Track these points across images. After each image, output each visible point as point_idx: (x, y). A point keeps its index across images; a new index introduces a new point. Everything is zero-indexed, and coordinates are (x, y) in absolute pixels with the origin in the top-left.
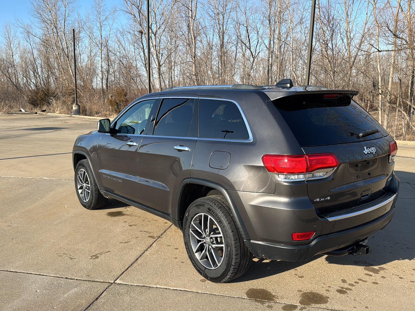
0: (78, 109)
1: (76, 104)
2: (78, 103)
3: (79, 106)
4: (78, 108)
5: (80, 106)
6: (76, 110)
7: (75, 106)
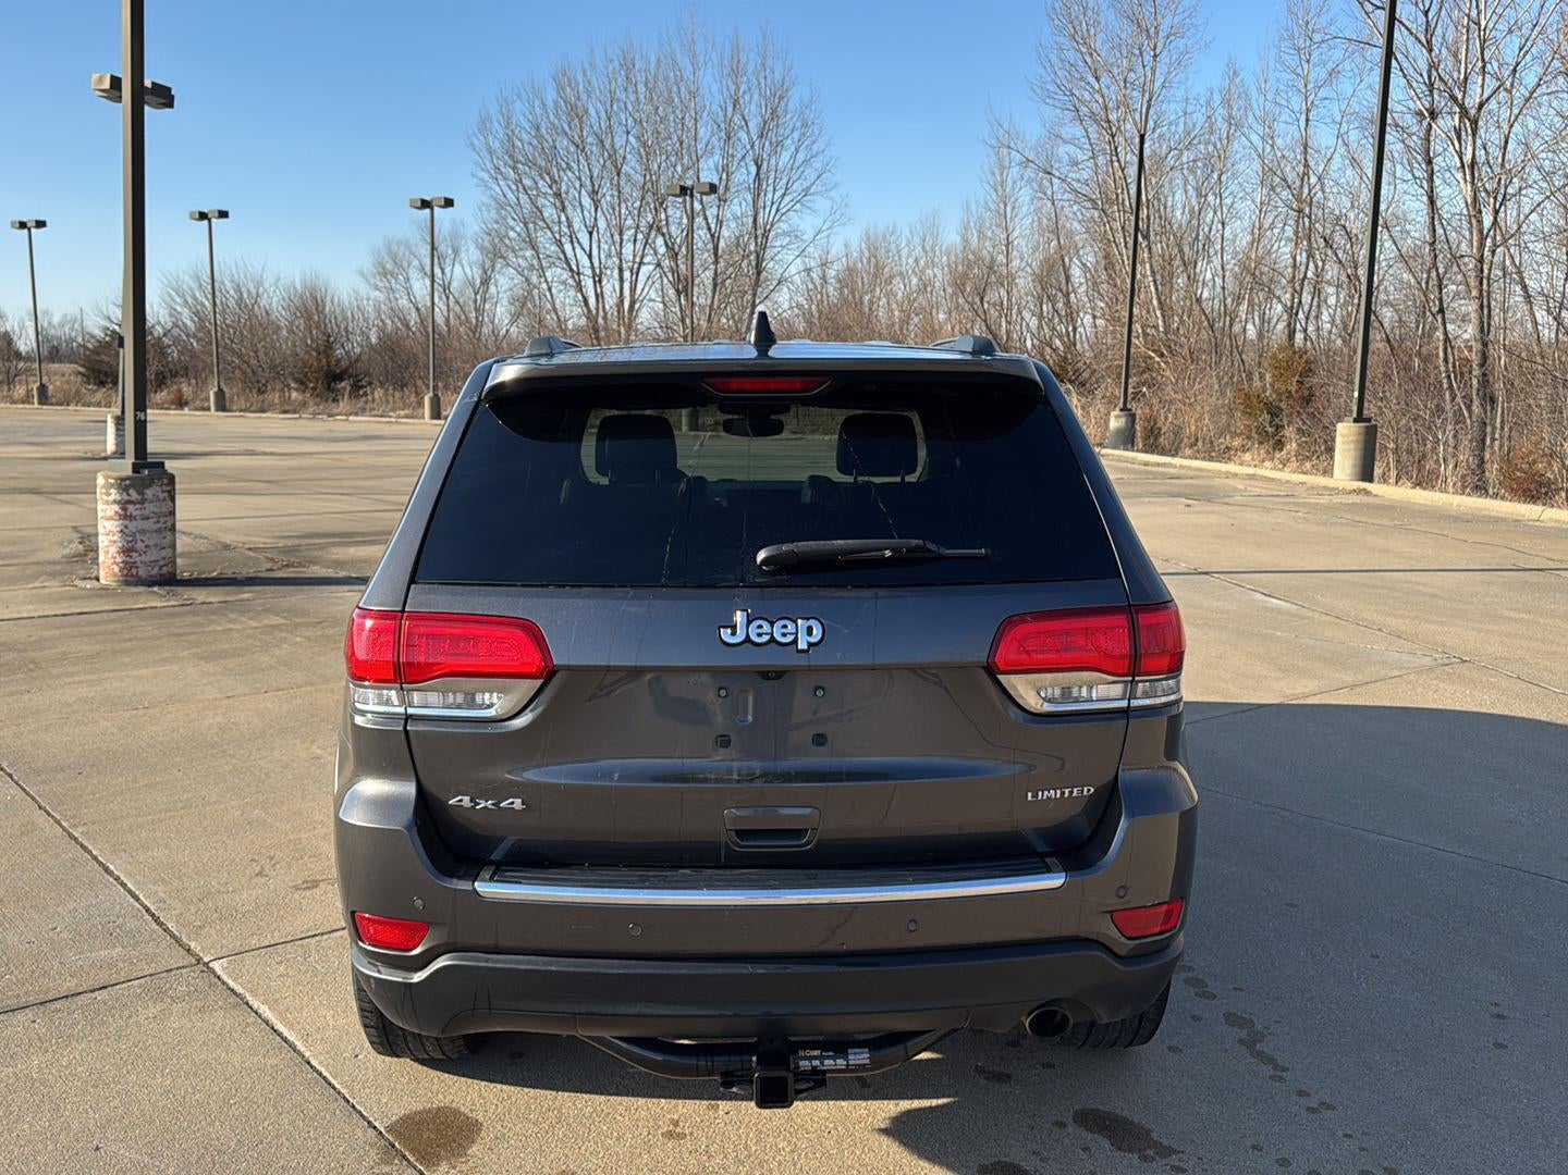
0: (1126, 429)
1: (1121, 410)
2: (1129, 407)
3: (1132, 417)
4: (1126, 422)
5: (1134, 415)
6: (1119, 431)
7: (1116, 417)
